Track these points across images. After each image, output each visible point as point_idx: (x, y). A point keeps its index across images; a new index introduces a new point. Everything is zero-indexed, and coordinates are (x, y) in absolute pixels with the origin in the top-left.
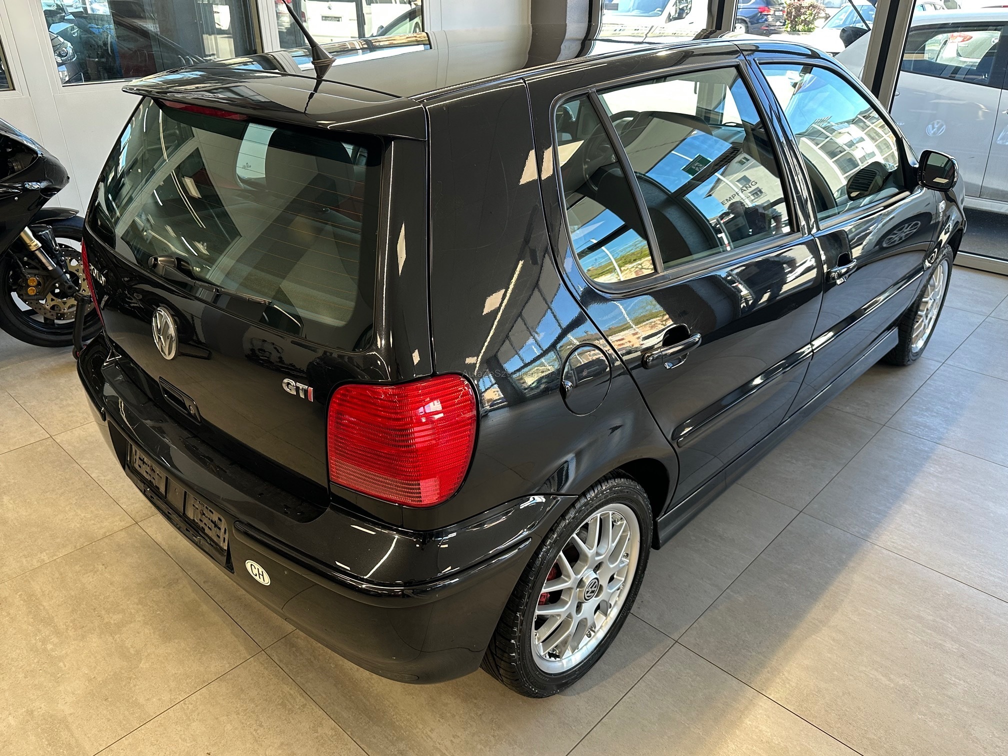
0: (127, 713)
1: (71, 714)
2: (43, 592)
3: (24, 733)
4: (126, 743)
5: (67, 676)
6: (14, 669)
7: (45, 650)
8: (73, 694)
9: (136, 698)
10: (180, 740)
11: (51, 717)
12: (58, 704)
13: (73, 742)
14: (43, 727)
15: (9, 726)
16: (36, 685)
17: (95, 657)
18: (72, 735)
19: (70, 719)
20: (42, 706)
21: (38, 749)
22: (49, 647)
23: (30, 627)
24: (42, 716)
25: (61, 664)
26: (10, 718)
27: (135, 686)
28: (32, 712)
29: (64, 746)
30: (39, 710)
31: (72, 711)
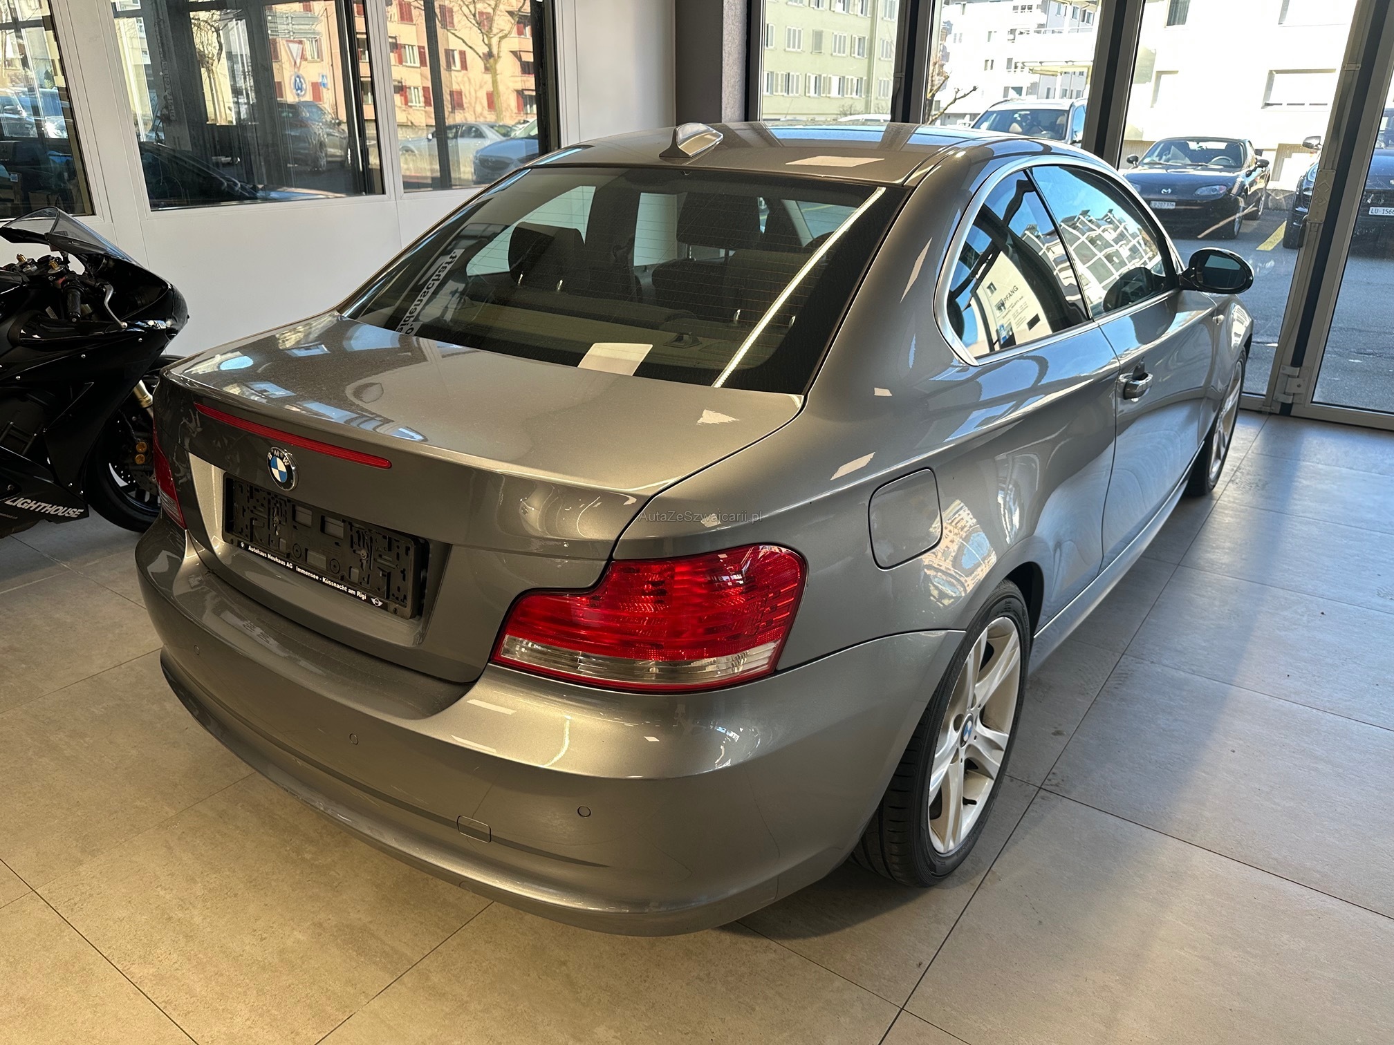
0: (440, 914)
1: (371, 922)
2: (271, 800)
3: (322, 947)
4: (455, 943)
5: (346, 884)
6: (273, 883)
7: (303, 860)
8: (364, 901)
9: (444, 899)
10: (519, 935)
11: (348, 927)
12: (349, 913)
13: (387, 949)
14: (343, 937)
15: (299, 942)
16: (311, 897)
17: (372, 862)
18: (383, 943)
19: (371, 926)
20: (330, 916)
21: (348, 960)
22: (308, 856)
23: (272, 839)
24: (335, 927)
25: (332, 873)
26: (295, 933)
27: (436, 886)
28: (320, 925)
29: (379, 955)
30: (329, 922)
31: (370, 919)
